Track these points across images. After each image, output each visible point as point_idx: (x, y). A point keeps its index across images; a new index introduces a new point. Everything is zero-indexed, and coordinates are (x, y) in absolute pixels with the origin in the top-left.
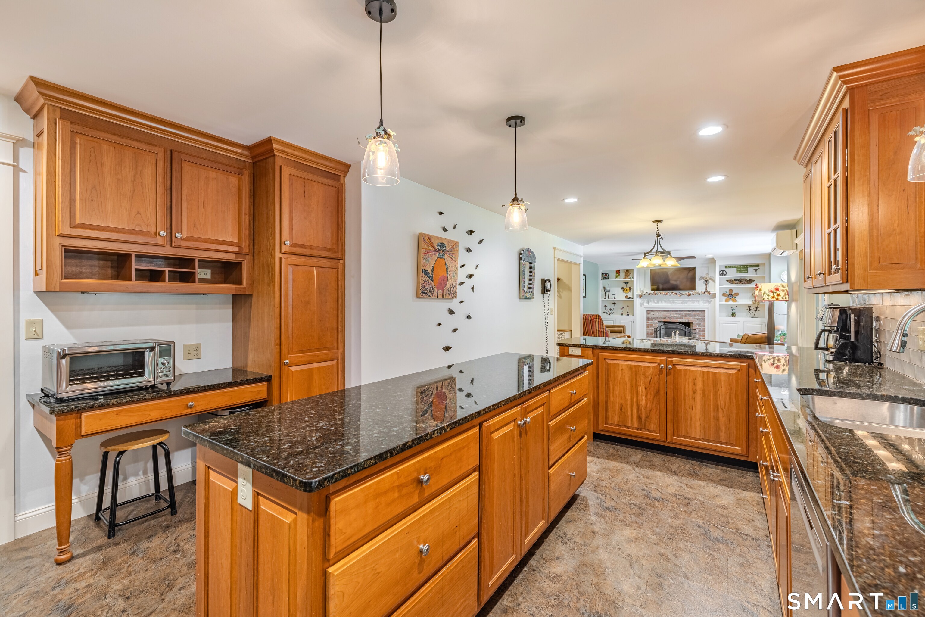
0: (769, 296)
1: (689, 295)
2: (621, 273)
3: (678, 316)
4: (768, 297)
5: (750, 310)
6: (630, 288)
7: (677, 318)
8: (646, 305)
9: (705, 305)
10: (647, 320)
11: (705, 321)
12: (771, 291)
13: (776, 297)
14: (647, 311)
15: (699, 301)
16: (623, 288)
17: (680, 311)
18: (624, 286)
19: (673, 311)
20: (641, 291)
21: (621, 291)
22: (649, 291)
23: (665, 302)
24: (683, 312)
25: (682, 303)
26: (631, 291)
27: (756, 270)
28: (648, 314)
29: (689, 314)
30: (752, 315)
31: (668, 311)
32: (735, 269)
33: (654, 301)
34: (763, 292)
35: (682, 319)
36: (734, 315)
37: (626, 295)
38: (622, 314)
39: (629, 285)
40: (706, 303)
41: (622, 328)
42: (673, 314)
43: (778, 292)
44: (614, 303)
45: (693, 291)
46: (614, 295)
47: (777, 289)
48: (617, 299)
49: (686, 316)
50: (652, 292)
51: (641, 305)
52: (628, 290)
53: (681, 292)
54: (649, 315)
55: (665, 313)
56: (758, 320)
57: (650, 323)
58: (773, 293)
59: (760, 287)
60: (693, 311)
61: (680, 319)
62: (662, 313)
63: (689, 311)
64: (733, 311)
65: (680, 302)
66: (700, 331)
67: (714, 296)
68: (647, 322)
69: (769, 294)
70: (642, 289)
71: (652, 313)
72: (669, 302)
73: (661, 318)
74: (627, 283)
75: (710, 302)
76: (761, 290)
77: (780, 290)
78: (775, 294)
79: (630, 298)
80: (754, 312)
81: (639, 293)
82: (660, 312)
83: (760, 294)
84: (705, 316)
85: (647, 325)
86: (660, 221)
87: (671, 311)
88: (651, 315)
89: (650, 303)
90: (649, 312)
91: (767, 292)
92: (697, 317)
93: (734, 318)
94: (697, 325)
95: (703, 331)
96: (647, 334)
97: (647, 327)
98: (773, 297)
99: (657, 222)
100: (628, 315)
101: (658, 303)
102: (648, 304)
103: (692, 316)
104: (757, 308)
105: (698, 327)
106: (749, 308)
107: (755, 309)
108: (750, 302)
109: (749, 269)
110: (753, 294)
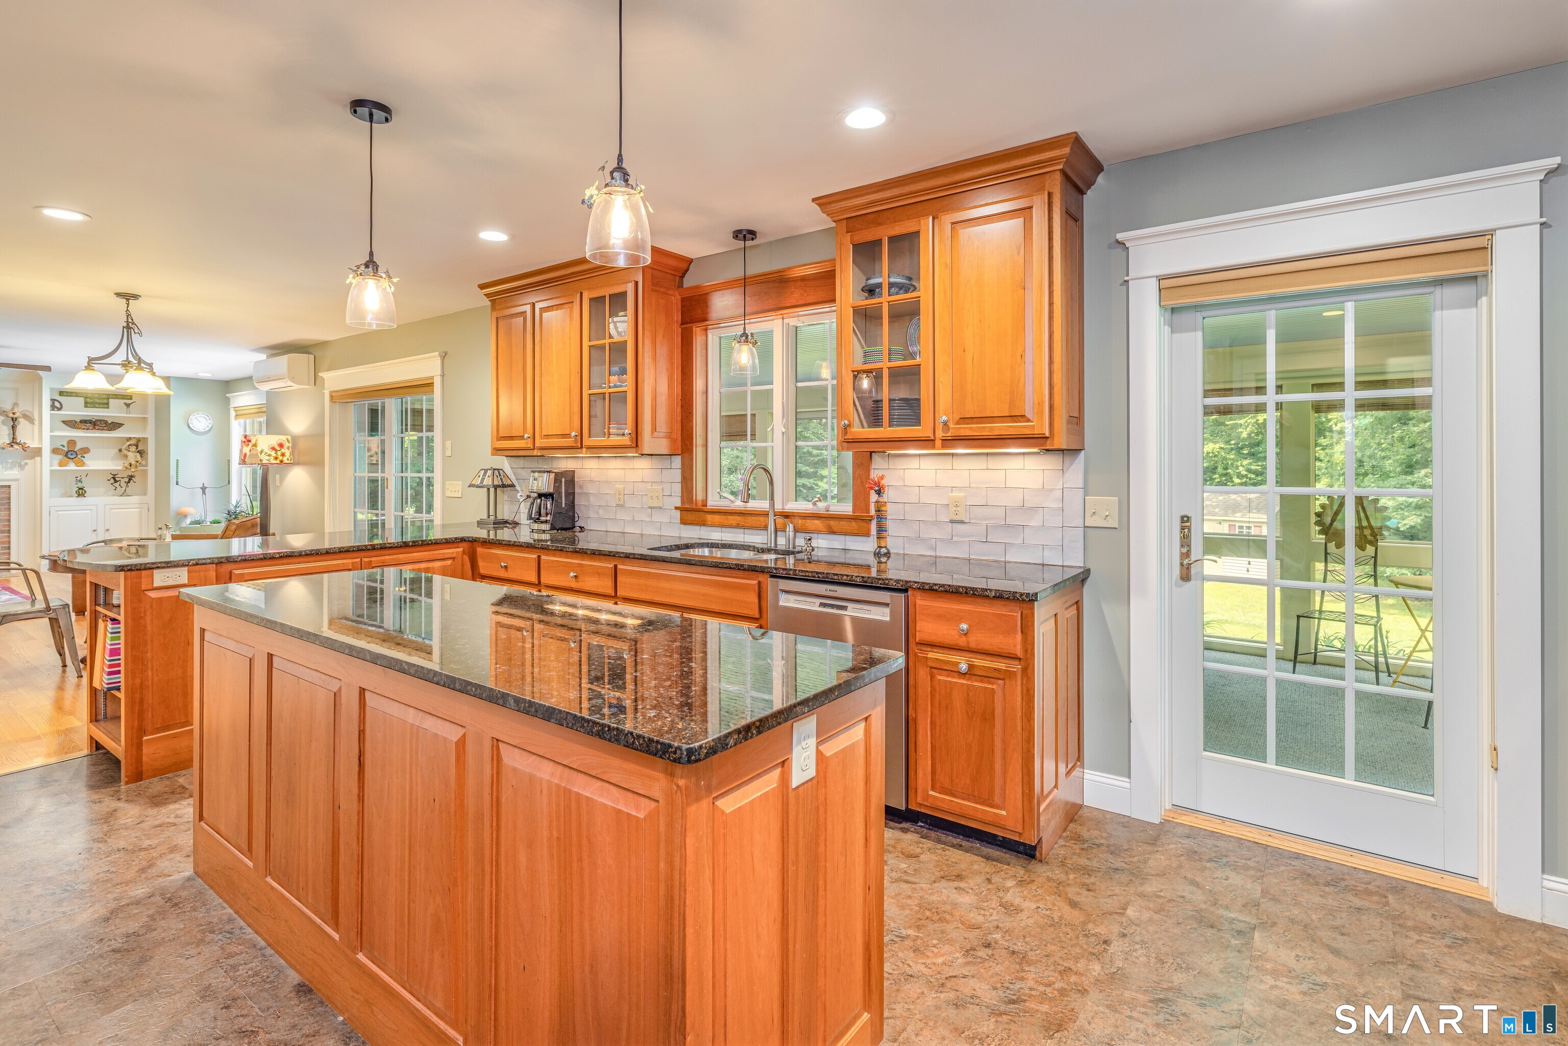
0: (270, 455)
4: (268, 458)
5: (116, 481)
9: (9, 473)
12: (273, 449)
13: (281, 458)
30: (120, 490)
32: (81, 399)
34: (259, 449)
36: (81, 493)
40: (13, 469)
43: (283, 450)
47: (281, 445)
56: (135, 499)
58: (276, 450)
59: (253, 441)
64: (80, 485)
67: (34, 452)
69: (269, 452)
75: (24, 467)
76: (255, 445)
77: (285, 447)
78: (279, 453)
80: (123, 485)
83: (253, 452)
84: (9, 498)
86: (136, 297)
91: (266, 450)
93: (80, 499)
98: (276, 458)
99: (128, 297)
104: (131, 478)
106: (114, 478)
107: (127, 480)
108: (116, 466)
109: (111, 401)
110: (120, 450)
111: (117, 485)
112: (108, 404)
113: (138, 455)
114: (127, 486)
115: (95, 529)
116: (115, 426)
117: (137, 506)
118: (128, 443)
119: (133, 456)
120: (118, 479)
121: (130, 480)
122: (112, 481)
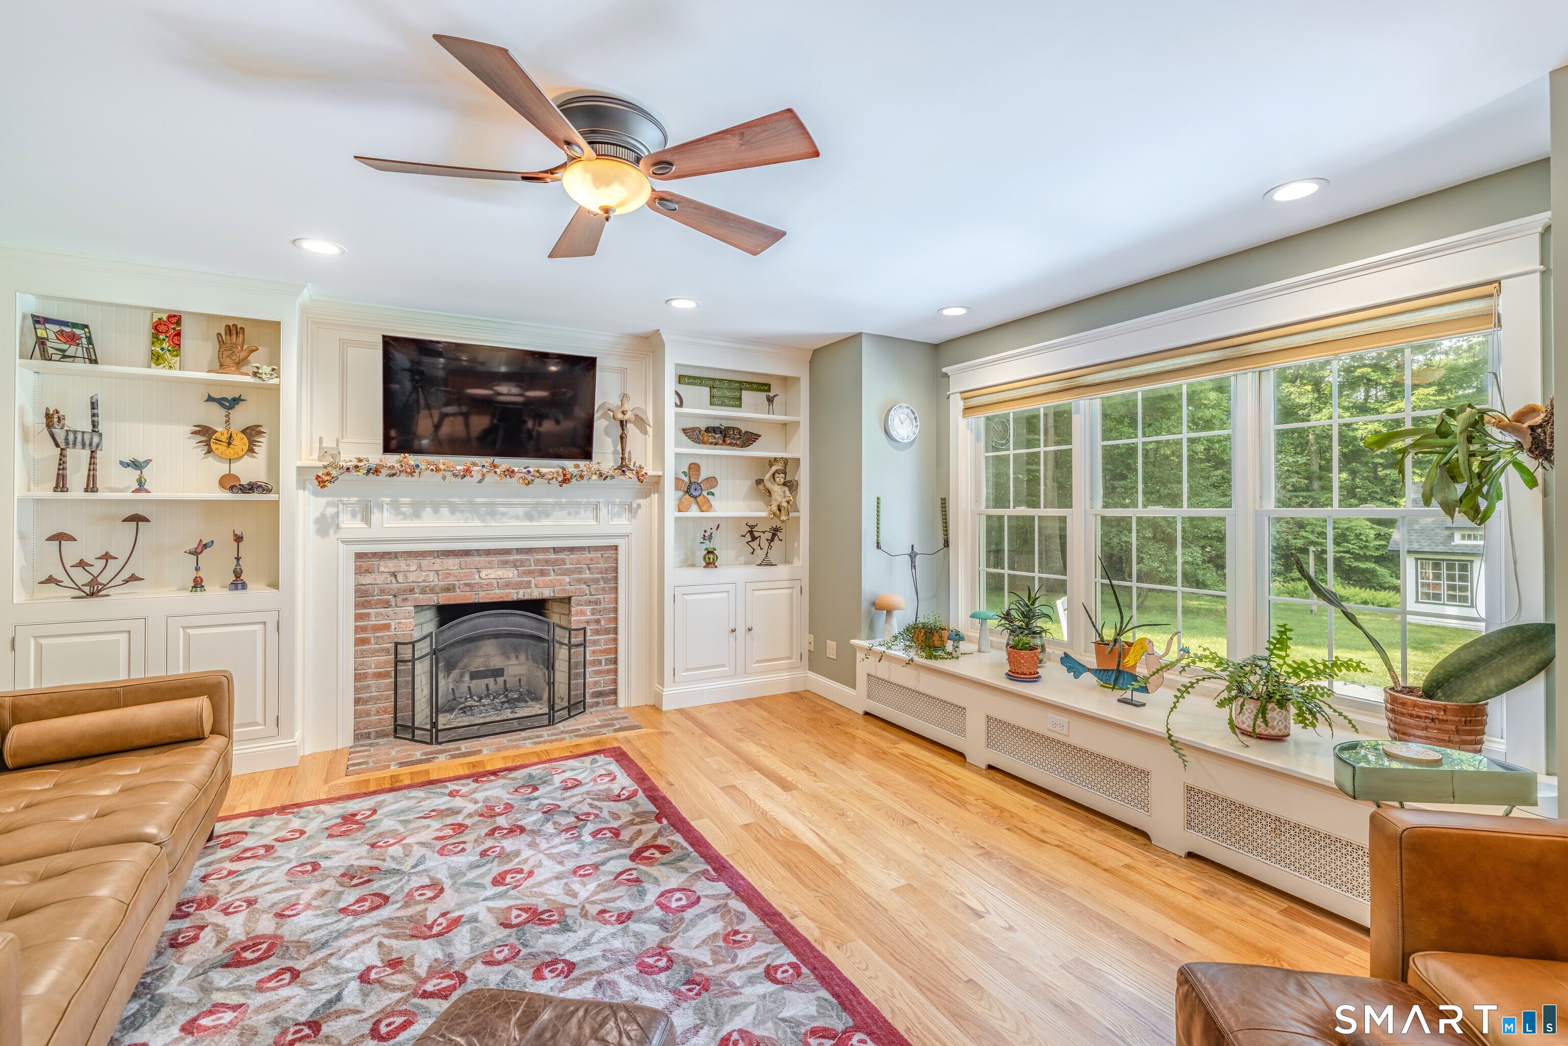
1: (566, 480)
2: (188, 342)
3: (510, 574)
5: (754, 538)
6: (252, 433)
7: (507, 585)
8: (351, 525)
9: (616, 521)
10: (357, 605)
11: (616, 589)
14: (359, 556)
15: (597, 507)
16: (205, 433)
17: (519, 551)
18: (214, 417)
19: (488, 552)
20: (324, 452)
21: (193, 449)
22: (375, 455)
23: (454, 508)
24: (531, 557)
25: (529, 517)
26: (262, 450)
27: (770, 400)
28: (359, 571)
29: (555, 563)
30: (760, 555)
31: (467, 553)
32: (706, 390)
33: (395, 505)
35: (528, 585)
36: (710, 560)
37: (223, 468)
38: (198, 584)
39: (242, 417)
40: (619, 515)
41: (201, 704)
42: (490, 566)
44: (137, 519)
45: (582, 464)
46: (136, 465)
48: (156, 493)
49: (542, 573)
50: (393, 459)
51: (325, 525)
52: (241, 442)
53: (534, 464)
54: (367, 579)
55: (452, 563)
56: (782, 571)
57: (376, 616)
60: (572, 550)
61: (518, 585)
62: (438, 564)
63: (556, 550)
64: (709, 545)
65: (520, 511)
66: (597, 632)
67: (656, 484)
68: (358, 617)
70: (328, 443)
71: (388, 566)
72: (473, 508)
73: (432, 590)
74: (230, 403)
75: (632, 511)
79: (251, 488)
80: (765, 544)
81: (312, 459)
82: (425, 562)
84: (616, 570)
85: (358, 630)
87: (478, 552)
88: (377, 579)
89: (376, 516)
90: (365, 564)
92: (587, 575)
93: (710, 571)
94: (588, 609)
95: (607, 631)
96: (358, 677)
97: (359, 642)
100: (238, 583)
101: (417, 515)
102: (367, 519)
103: (566, 573)
104: (775, 531)
105: (589, 616)
106: (751, 532)
107: (769, 536)
108: (757, 511)
109: (745, 393)
110: (759, 482)
111: (755, 544)
112: (740, 399)
113: (786, 489)
114: (770, 547)
115: (732, 627)
116: (748, 439)
117: (786, 584)
118: (774, 469)
119: (779, 493)
120: (756, 534)
121: (774, 535)
122: (748, 538)
